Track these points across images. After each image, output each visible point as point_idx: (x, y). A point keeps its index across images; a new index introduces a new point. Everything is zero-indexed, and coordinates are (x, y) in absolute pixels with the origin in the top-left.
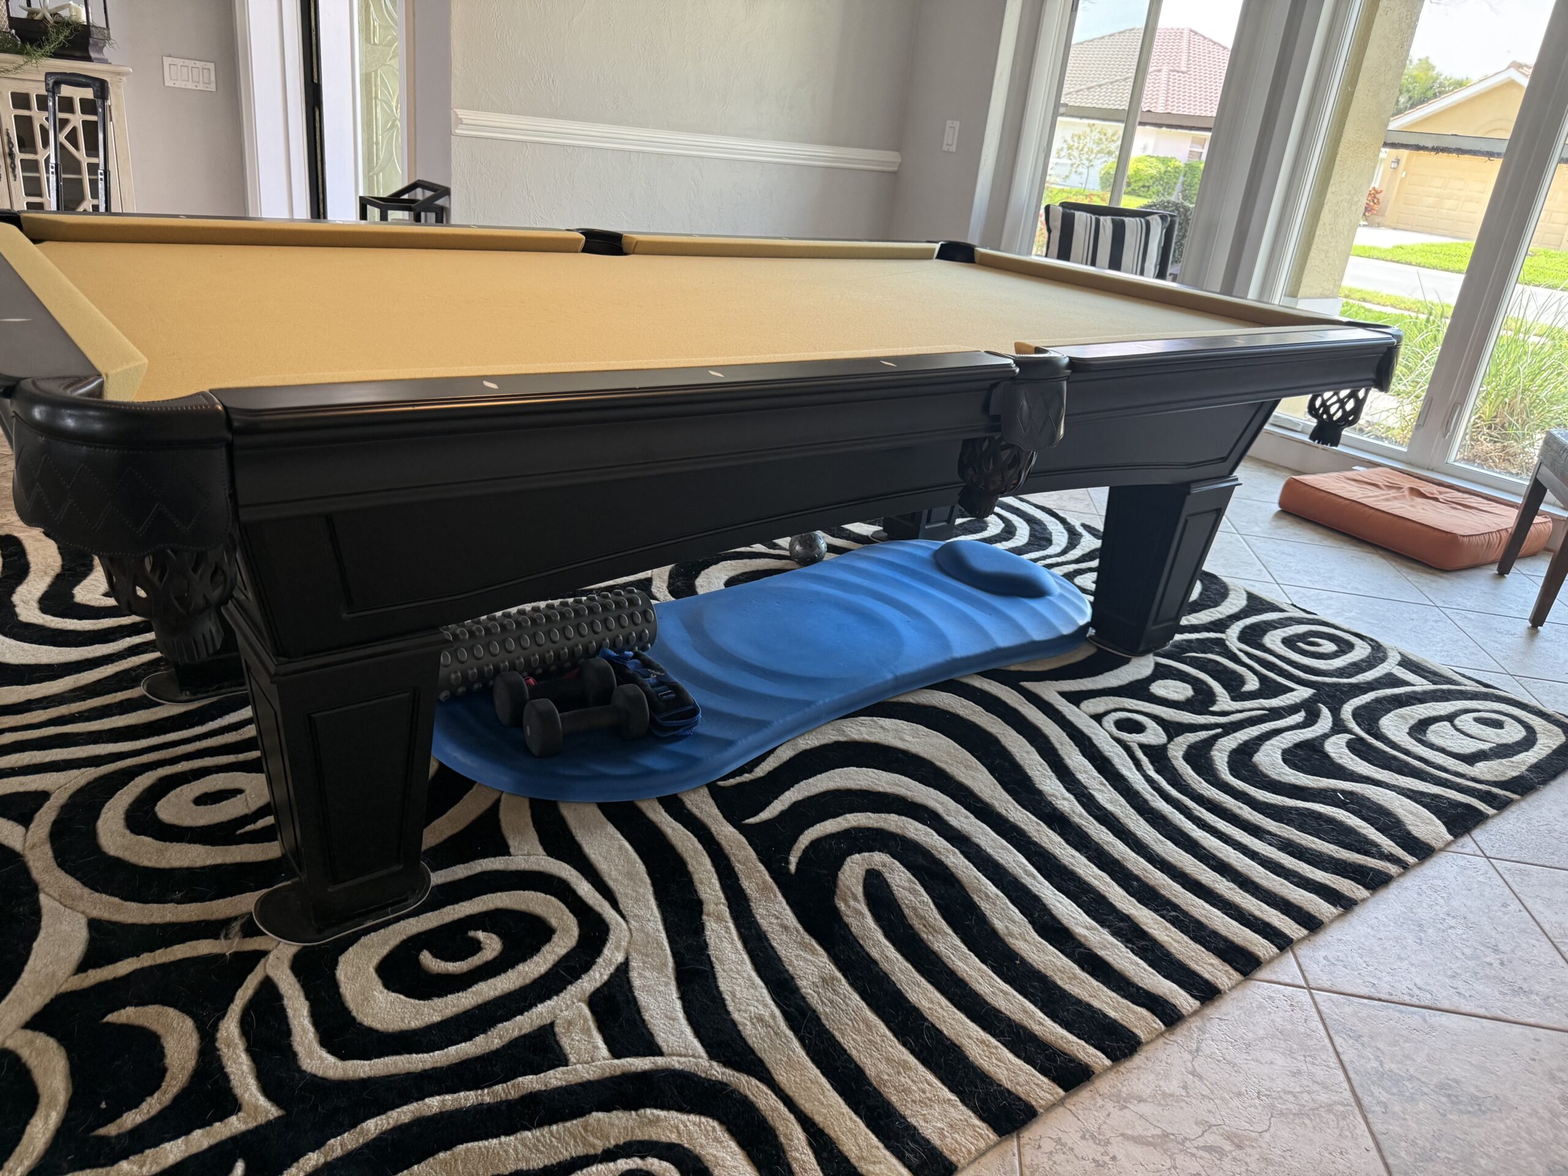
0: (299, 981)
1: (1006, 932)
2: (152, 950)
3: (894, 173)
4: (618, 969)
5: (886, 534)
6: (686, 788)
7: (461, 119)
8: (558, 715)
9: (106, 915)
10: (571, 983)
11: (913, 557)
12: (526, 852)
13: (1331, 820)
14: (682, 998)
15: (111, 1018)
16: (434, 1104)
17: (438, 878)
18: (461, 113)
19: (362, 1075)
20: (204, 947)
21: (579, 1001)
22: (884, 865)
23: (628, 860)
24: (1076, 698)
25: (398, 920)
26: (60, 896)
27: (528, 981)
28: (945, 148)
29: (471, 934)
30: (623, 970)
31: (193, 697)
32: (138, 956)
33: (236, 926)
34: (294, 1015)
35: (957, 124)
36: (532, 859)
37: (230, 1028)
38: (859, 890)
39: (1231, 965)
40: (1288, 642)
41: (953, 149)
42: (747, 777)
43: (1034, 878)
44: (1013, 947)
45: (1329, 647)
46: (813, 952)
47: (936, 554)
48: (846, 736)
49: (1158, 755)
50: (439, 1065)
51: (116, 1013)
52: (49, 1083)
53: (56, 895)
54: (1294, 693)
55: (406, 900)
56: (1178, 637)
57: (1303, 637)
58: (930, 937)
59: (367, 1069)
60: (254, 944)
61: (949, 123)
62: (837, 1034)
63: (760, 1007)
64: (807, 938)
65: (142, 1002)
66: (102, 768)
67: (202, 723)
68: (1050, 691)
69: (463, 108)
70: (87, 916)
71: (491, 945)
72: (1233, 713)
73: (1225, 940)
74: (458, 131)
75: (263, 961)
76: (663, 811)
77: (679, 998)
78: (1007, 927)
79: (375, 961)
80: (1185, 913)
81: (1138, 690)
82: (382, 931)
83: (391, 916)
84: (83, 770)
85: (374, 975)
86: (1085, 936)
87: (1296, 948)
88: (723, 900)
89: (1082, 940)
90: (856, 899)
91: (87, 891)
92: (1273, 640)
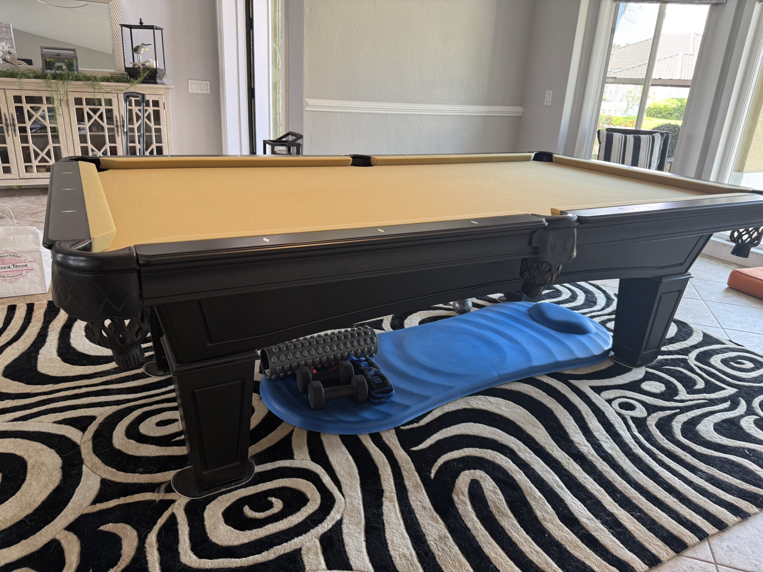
0: (187, 516)
1: (542, 518)
2: (125, 496)
3: (520, 117)
4: (337, 523)
5: (505, 298)
6: (384, 429)
7: (308, 103)
8: (323, 389)
9: (109, 477)
10: (313, 528)
11: (517, 311)
12: (301, 458)
13: (739, 466)
14: (367, 541)
15: (102, 528)
17: (258, 469)
18: (308, 100)
19: (207, 567)
20: (148, 496)
21: (315, 538)
22: (481, 478)
23: (350, 466)
24: (598, 390)
25: (236, 489)
26: (91, 467)
27: (292, 525)
28: (545, 104)
29: (269, 498)
30: (339, 524)
31: (164, 374)
32: (119, 499)
33: (163, 487)
34: (181, 534)
35: (551, 92)
36: (304, 462)
37: (152, 538)
38: (466, 490)
39: (669, 546)
40: (725, 362)
41: (549, 104)
42: (415, 425)
43: (562, 489)
44: (545, 526)
45: (749, 365)
46: (437, 522)
47: (530, 309)
48: (470, 406)
49: (641, 423)
50: (243, 565)
51: (104, 526)
52: (70, 557)
53: (90, 466)
54: (725, 391)
55: (242, 479)
56: (660, 357)
57: (734, 359)
58: (501, 518)
59: (210, 564)
60: (170, 496)
61: (547, 92)
62: (443, 567)
63: (405, 549)
64: (435, 513)
65: (116, 521)
66: (120, 406)
67: (166, 386)
68: (585, 386)
69: (309, 98)
70: (101, 477)
71: (278, 505)
72: (687, 401)
73: (668, 531)
74: (306, 109)
75: (172, 505)
76: (371, 441)
77: (365, 541)
78: (543, 516)
79: (223, 509)
80: (646, 514)
81: (635, 386)
82: (228, 494)
83: (233, 487)
84: (112, 407)
85: (221, 516)
86: (586, 523)
87: (710, 539)
88: (394, 491)
89: (585, 525)
90: (463, 495)
91: (103, 465)
92: (716, 360)
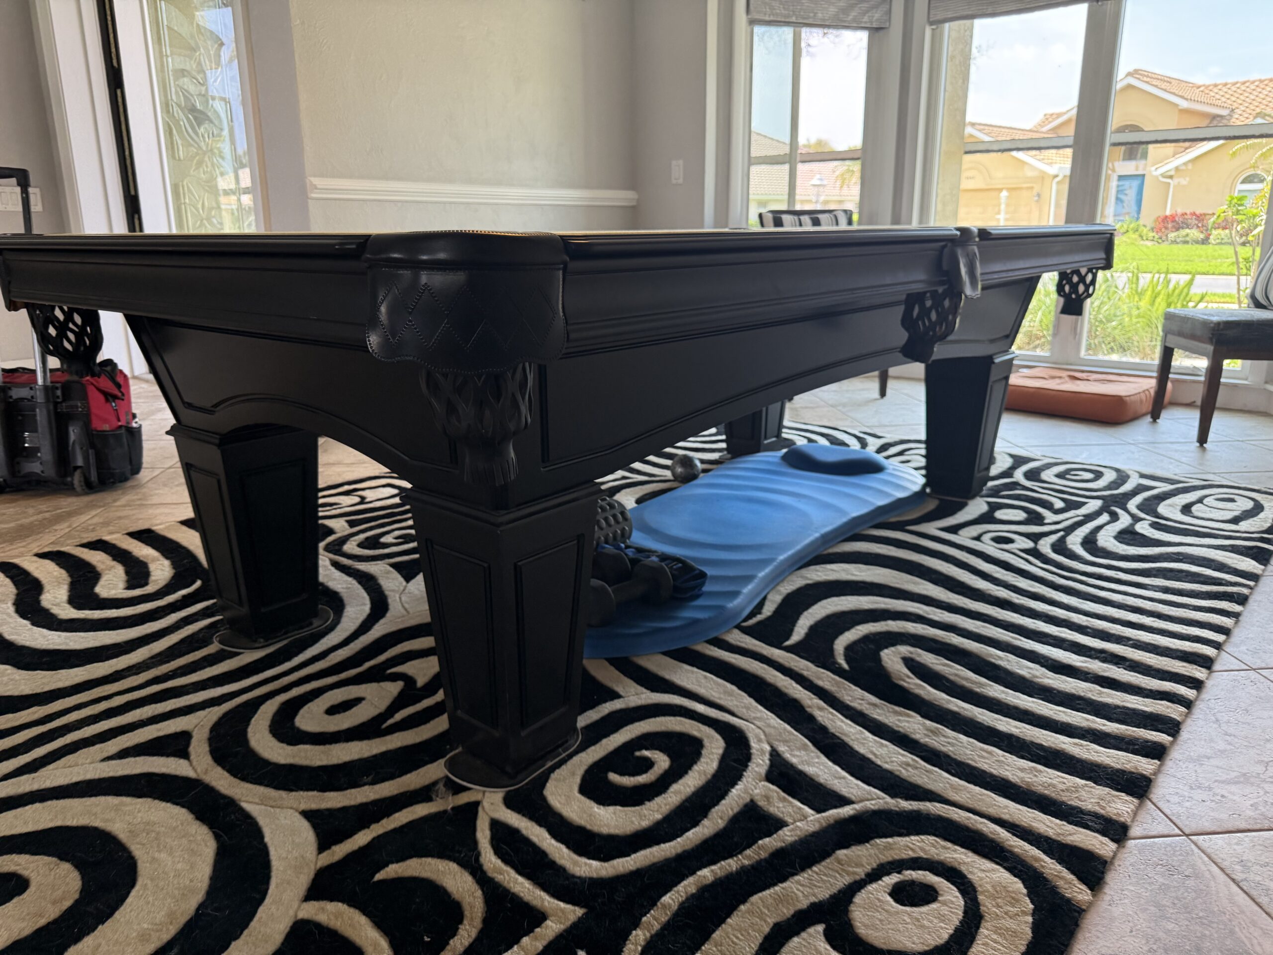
0: (524, 815)
1: (1030, 675)
2: (377, 821)
3: (633, 207)
4: (771, 755)
6: (721, 631)
9: (314, 806)
10: (745, 770)
12: (634, 693)
15: (378, 877)
16: (707, 874)
17: (583, 721)
18: (316, 181)
20: (420, 810)
21: (760, 781)
22: (911, 653)
24: (954, 529)
25: (570, 757)
26: (262, 800)
29: (638, 754)
31: (266, 644)
32: (368, 827)
33: (441, 786)
34: (539, 840)
36: (643, 696)
37: (490, 860)
38: (906, 671)
40: (1060, 476)
41: (681, 181)
42: (759, 618)
43: (1020, 640)
44: (1043, 684)
45: (1087, 475)
46: (908, 716)
47: (785, 459)
48: (810, 579)
49: (1035, 553)
50: (687, 848)
51: (382, 872)
52: (364, 934)
53: (257, 800)
54: (1087, 506)
55: (567, 741)
56: (990, 484)
57: (1068, 471)
58: (983, 690)
59: (632, 863)
60: (464, 798)
61: (674, 163)
62: (970, 762)
64: (897, 708)
65: (401, 858)
66: (224, 705)
67: (289, 659)
68: (931, 529)
69: (315, 176)
70: (297, 810)
71: (660, 758)
72: (1061, 522)
73: (1181, 651)
74: (312, 197)
75: (480, 809)
76: (716, 649)
78: (1029, 673)
79: (576, 788)
81: (989, 519)
82: (564, 767)
84: (208, 710)
85: (583, 798)
86: (1086, 667)
87: (1224, 648)
88: (813, 696)
89: (1086, 670)
90: (909, 677)
91: (283, 793)
92: (1047, 475)
